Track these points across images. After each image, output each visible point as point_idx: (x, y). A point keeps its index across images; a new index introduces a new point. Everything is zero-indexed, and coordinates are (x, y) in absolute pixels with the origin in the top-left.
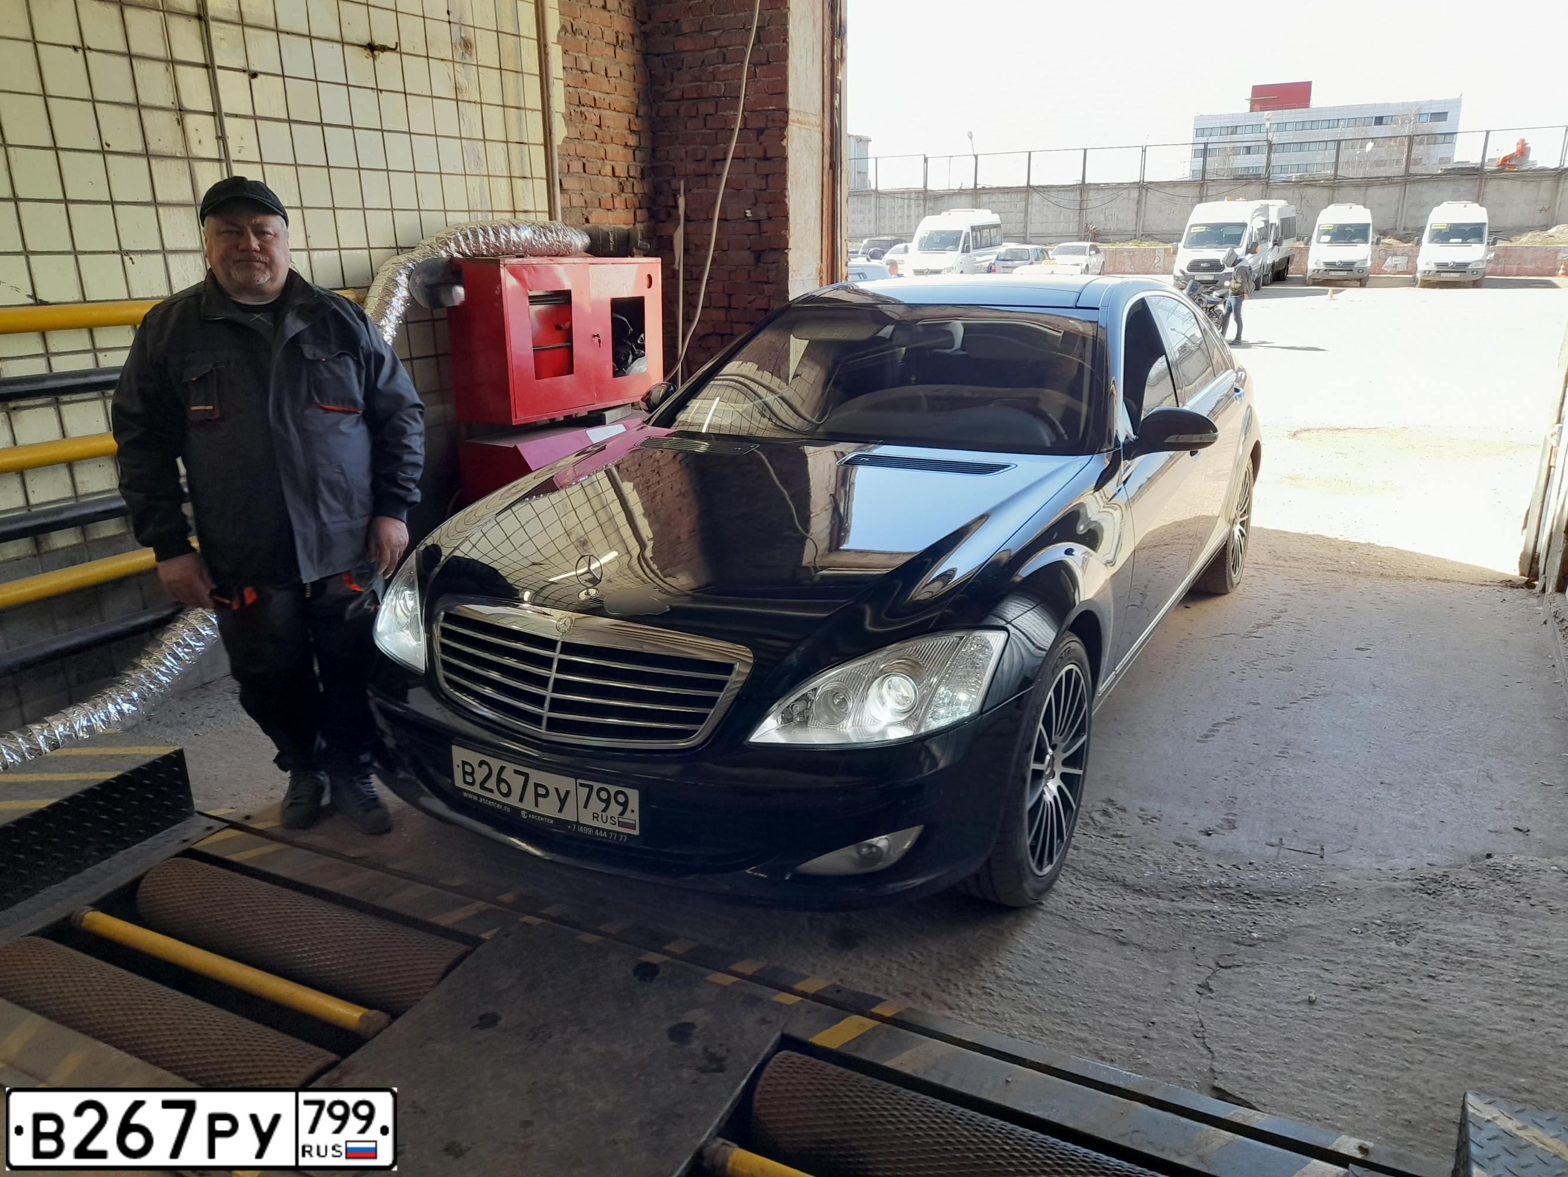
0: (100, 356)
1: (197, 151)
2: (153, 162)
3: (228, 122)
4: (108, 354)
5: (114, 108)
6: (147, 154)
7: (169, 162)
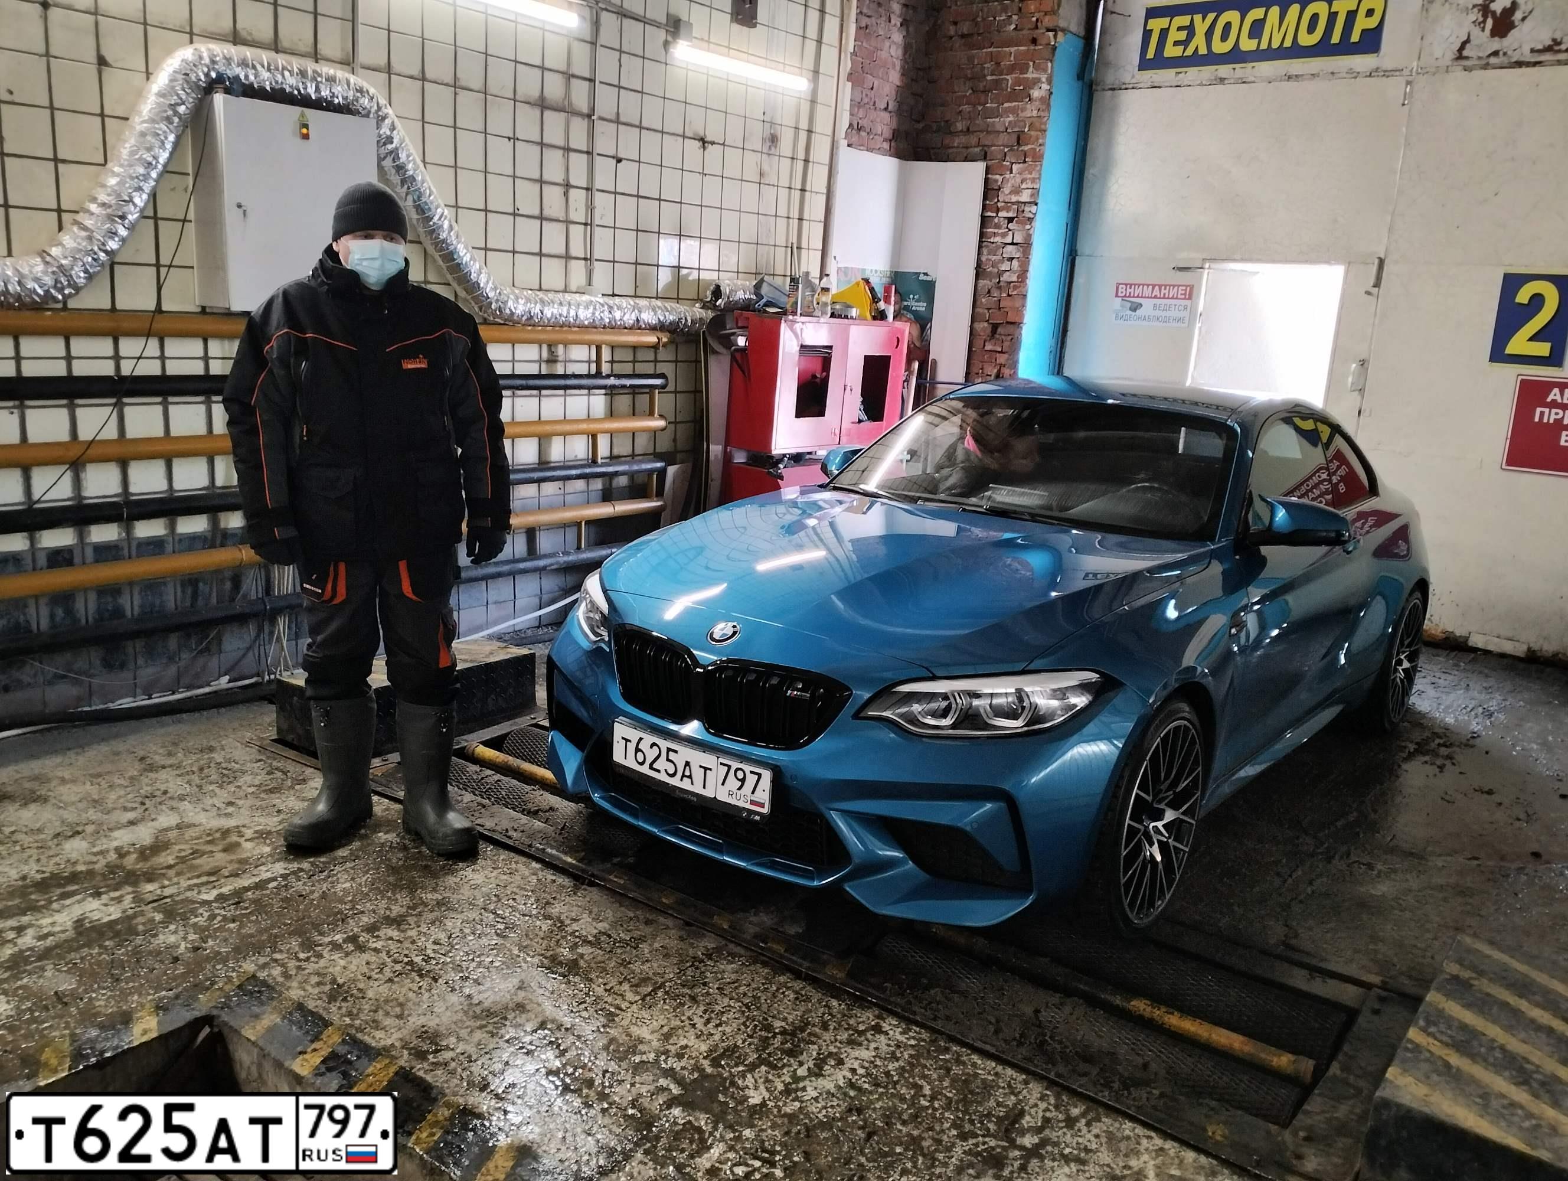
1: (573, 216)
2: (544, 223)
3: (598, 196)
5: (526, 182)
6: (541, 218)
7: (554, 224)
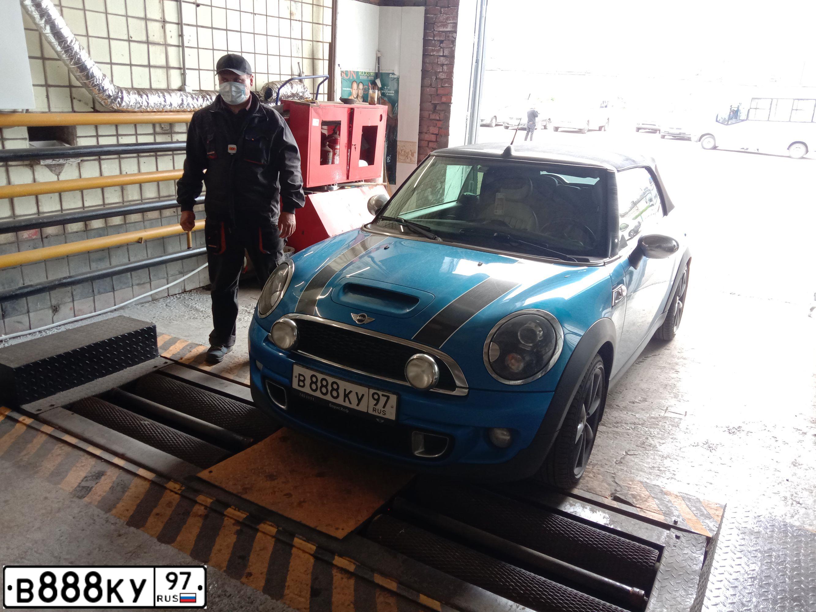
0: (120, 138)
1: (170, 41)
2: (150, 46)
3: (185, 28)
4: (123, 137)
5: (135, 20)
6: (148, 42)
7: (157, 46)
